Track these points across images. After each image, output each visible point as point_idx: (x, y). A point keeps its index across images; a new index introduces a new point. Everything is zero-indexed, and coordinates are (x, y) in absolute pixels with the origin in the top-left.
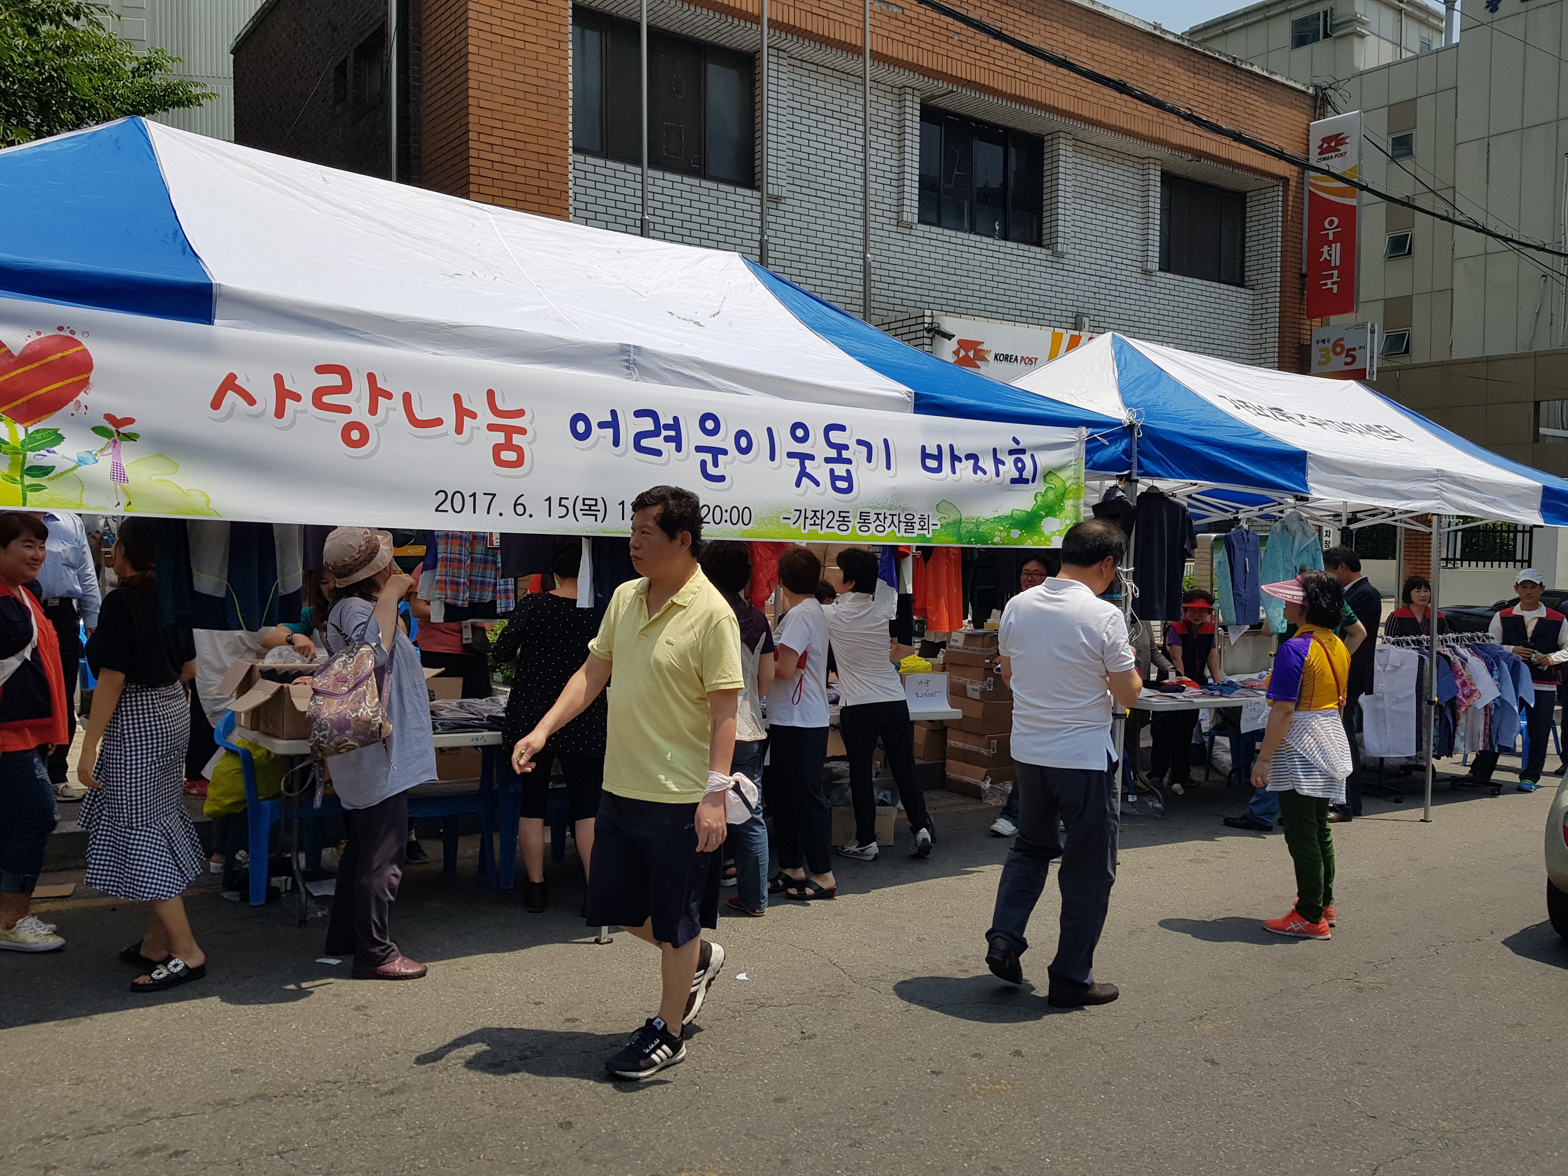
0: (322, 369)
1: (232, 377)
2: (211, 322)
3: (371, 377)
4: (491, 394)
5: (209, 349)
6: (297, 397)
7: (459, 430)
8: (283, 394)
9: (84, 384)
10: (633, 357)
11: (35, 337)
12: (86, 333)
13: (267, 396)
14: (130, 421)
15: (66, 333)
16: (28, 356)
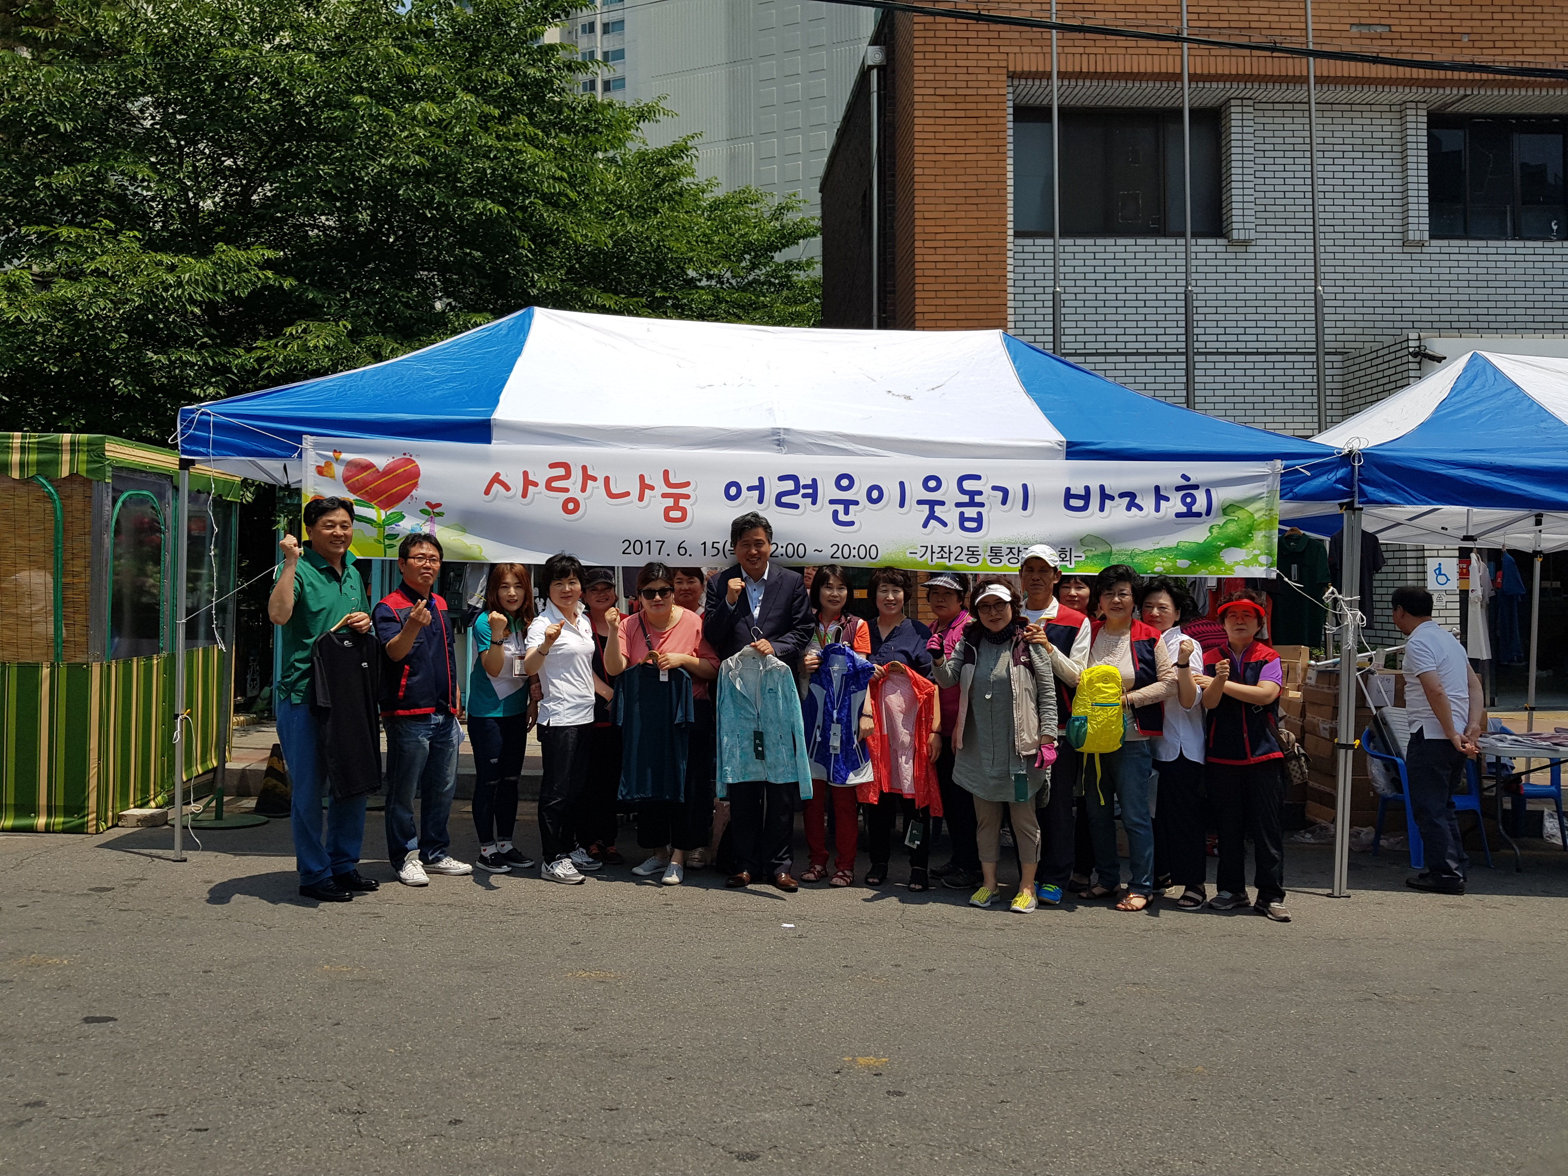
0: (552, 466)
1: (498, 474)
2: (490, 443)
3: (584, 468)
4: (666, 473)
5: (485, 459)
6: (535, 484)
7: (641, 498)
8: (528, 483)
9: (415, 485)
10: (782, 436)
11: (391, 460)
12: (418, 456)
13: (517, 485)
14: (439, 505)
15: (408, 456)
16: (388, 471)
